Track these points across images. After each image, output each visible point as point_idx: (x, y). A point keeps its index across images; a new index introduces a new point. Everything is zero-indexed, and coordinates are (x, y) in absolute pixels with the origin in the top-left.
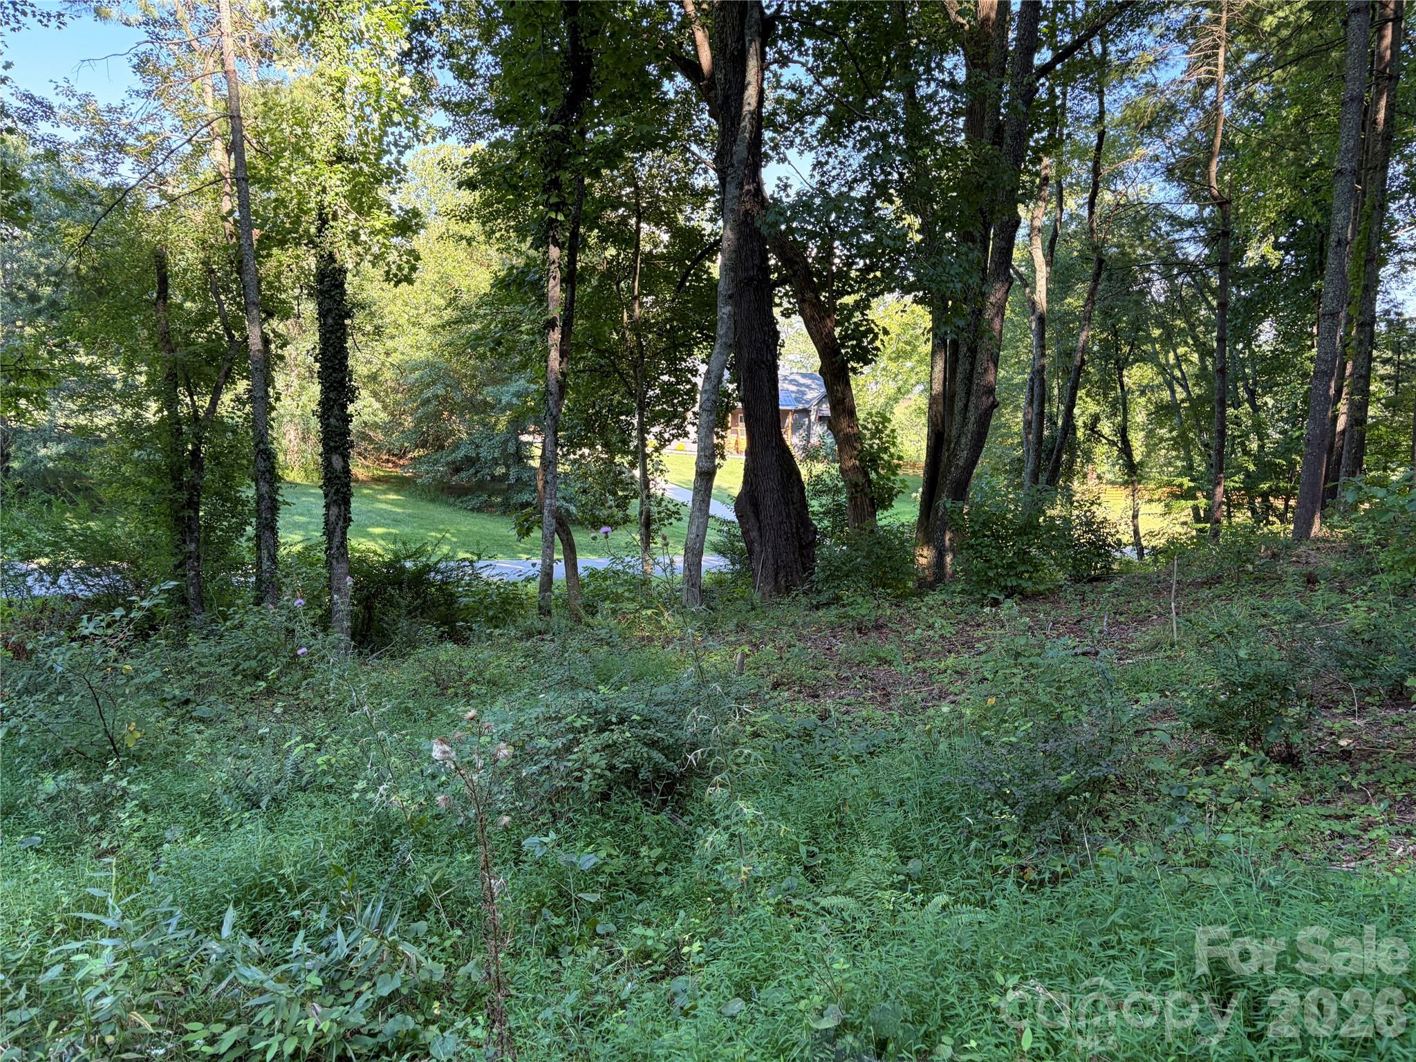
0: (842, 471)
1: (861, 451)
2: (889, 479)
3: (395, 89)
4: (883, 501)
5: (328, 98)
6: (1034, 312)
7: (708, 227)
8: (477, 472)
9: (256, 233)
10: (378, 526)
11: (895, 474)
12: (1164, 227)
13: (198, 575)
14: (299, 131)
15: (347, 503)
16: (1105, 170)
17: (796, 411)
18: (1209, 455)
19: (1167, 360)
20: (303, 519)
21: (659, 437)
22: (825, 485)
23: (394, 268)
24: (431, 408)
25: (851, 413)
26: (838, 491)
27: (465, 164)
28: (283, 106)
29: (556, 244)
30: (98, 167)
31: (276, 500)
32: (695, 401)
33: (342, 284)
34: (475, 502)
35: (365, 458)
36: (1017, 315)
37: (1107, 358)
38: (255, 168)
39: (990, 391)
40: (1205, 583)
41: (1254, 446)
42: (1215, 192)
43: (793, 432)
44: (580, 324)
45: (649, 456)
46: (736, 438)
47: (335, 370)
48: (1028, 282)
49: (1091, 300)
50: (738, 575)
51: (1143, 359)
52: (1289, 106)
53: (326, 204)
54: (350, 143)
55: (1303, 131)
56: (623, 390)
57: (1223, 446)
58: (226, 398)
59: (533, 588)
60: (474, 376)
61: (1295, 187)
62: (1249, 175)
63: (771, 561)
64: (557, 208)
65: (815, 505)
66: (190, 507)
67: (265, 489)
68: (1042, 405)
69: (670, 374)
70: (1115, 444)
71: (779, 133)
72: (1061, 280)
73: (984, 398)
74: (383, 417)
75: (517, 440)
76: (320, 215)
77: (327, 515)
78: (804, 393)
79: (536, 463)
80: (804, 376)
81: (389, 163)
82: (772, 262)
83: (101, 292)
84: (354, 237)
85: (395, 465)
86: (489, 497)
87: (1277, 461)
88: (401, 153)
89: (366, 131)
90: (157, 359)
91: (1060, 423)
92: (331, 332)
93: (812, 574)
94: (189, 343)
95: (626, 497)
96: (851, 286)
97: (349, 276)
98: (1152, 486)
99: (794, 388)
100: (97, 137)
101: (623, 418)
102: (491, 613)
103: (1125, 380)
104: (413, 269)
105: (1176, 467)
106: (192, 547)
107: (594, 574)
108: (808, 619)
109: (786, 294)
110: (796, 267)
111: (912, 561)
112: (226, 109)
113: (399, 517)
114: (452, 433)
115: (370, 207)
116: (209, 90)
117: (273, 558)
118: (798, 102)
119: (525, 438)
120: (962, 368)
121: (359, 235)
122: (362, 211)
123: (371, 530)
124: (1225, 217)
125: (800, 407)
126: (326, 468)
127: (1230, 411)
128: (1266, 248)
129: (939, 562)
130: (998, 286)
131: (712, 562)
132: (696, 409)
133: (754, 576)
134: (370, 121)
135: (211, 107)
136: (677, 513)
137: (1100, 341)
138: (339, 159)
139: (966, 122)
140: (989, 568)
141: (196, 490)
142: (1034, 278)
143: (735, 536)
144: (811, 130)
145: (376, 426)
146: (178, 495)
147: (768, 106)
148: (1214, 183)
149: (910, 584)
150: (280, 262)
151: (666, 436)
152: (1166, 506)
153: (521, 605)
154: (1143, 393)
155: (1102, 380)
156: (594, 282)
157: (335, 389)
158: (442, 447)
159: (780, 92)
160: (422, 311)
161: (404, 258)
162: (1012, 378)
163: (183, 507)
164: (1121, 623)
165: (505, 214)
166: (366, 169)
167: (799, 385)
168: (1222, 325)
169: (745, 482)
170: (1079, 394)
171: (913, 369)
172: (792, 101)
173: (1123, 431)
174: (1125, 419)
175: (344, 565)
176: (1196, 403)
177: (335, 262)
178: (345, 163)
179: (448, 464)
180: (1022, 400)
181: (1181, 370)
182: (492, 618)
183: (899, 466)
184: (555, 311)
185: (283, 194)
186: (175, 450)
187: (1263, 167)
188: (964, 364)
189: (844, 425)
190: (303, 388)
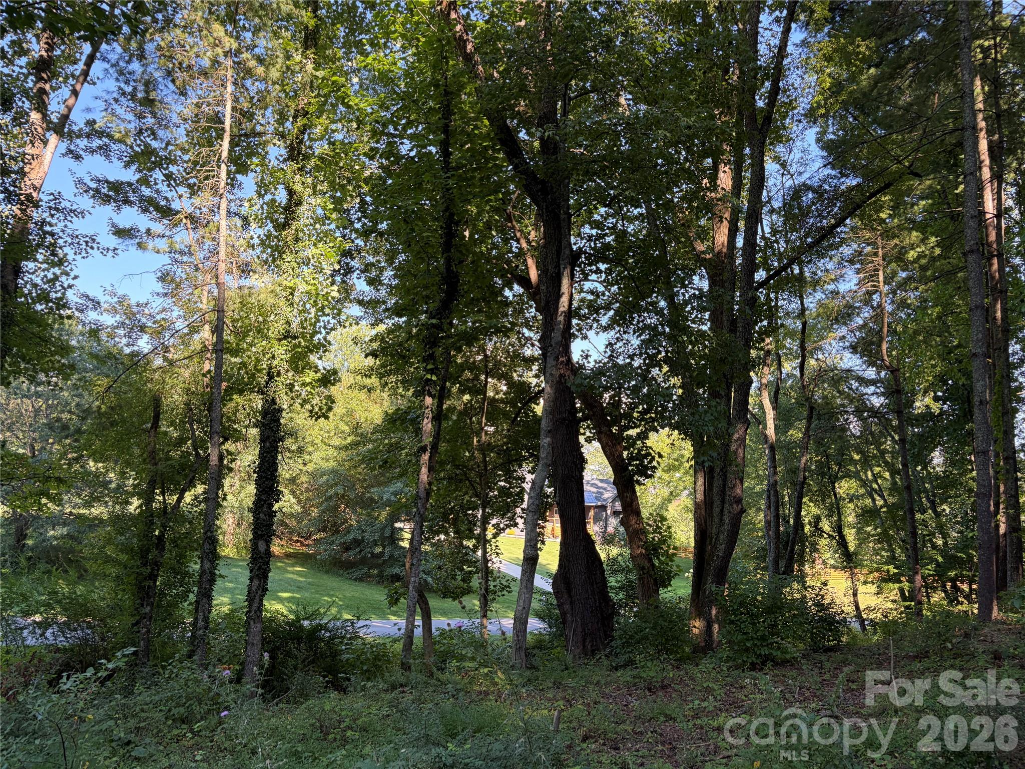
0: (633, 557)
1: (646, 543)
2: (667, 564)
3: (327, 293)
4: (664, 582)
5: (282, 299)
6: (766, 442)
7: (534, 381)
8: (361, 551)
9: (224, 385)
10: (286, 591)
11: (672, 561)
12: (855, 384)
13: (148, 631)
14: (261, 319)
15: (266, 577)
16: (809, 346)
17: (596, 507)
18: (907, 549)
19: (867, 476)
20: (231, 585)
21: (496, 526)
22: (620, 565)
23: (316, 409)
24: (332, 503)
25: (638, 513)
26: (629, 571)
27: (371, 341)
28: (252, 304)
29: (430, 395)
30: (124, 341)
31: (215, 574)
32: (523, 501)
33: (278, 420)
34: (358, 574)
35: (281, 539)
36: (753, 442)
37: (823, 475)
38: (229, 343)
39: (739, 500)
40: (916, 657)
41: (940, 542)
42: (888, 364)
43: (595, 523)
44: (443, 447)
45: (489, 541)
46: (553, 527)
47: (267, 479)
48: (760, 421)
49: (807, 434)
50: (553, 636)
51: (847, 475)
52: (932, 307)
53: (274, 366)
54: (295, 326)
55: (944, 323)
56: (471, 492)
57: (916, 543)
58: (188, 497)
59: (399, 647)
60: (365, 480)
61: (944, 360)
62: (910, 352)
63: (580, 629)
64: (432, 372)
65: (612, 581)
66: (150, 579)
67: (207, 565)
68: (777, 509)
69: (505, 481)
70: (834, 538)
71: (582, 321)
72: (784, 420)
73: (735, 506)
74: (298, 508)
75: (392, 526)
76: (269, 373)
77: (250, 586)
78: (602, 494)
79: (406, 544)
80: (602, 481)
81: (319, 339)
82: (578, 405)
83: (113, 424)
84: (291, 387)
85: (303, 544)
86: (369, 570)
87: (959, 555)
88: (328, 333)
89: (306, 320)
90: (143, 470)
91: (792, 521)
92: (268, 452)
93: (611, 641)
94: (169, 458)
95: (470, 572)
96: (634, 423)
97: (284, 414)
98: (865, 571)
99: (595, 490)
100: (127, 321)
101: (470, 512)
102: (365, 668)
103: (838, 490)
104: (330, 409)
105: (882, 556)
106: (148, 609)
107: (443, 633)
108: (609, 678)
109: (588, 427)
110: (595, 410)
111: (688, 631)
112: (215, 306)
113: (302, 585)
114: (346, 521)
115: (304, 368)
116: (205, 293)
117: (206, 619)
118: (595, 301)
119: (398, 525)
120: (717, 483)
121: (294, 386)
122: (298, 370)
123: (280, 594)
124: (896, 380)
125: (599, 504)
126: (253, 550)
127: (918, 516)
128: (928, 400)
129: (708, 631)
130: (739, 426)
131: (534, 624)
132: (525, 506)
133: (567, 640)
134: (309, 313)
135: (205, 305)
136: (509, 587)
137: (816, 462)
138: (285, 337)
139: (710, 316)
140: (747, 640)
141: (157, 566)
142: (765, 418)
143: (552, 604)
144: (604, 320)
145: (292, 515)
146: (143, 570)
147: (575, 304)
148: (886, 358)
149: (687, 649)
150: (237, 403)
151: (502, 526)
152: (878, 587)
153: (389, 661)
154: (851, 501)
155: (820, 490)
156: (454, 418)
157: (266, 493)
158: (337, 532)
159: (583, 295)
160: (332, 434)
161: (324, 401)
162: (754, 488)
163: (145, 579)
164: (853, 690)
165: (396, 372)
166: (303, 343)
167: (598, 487)
168: (904, 452)
169: (560, 565)
170: (804, 500)
171: (680, 479)
172: (591, 301)
173: (839, 529)
174: (840, 519)
175: (258, 625)
176: (892, 508)
177: (276, 404)
178: (289, 340)
179: (340, 544)
180: (763, 503)
181: (877, 484)
182: (366, 671)
183: (674, 554)
184: (427, 440)
185: (246, 359)
186: (146, 535)
187: (919, 346)
188: (718, 480)
189: (633, 522)
190: (242, 487)
